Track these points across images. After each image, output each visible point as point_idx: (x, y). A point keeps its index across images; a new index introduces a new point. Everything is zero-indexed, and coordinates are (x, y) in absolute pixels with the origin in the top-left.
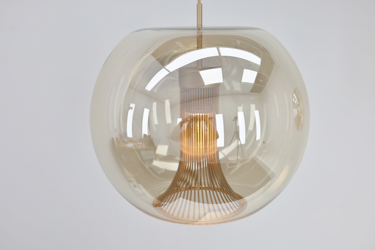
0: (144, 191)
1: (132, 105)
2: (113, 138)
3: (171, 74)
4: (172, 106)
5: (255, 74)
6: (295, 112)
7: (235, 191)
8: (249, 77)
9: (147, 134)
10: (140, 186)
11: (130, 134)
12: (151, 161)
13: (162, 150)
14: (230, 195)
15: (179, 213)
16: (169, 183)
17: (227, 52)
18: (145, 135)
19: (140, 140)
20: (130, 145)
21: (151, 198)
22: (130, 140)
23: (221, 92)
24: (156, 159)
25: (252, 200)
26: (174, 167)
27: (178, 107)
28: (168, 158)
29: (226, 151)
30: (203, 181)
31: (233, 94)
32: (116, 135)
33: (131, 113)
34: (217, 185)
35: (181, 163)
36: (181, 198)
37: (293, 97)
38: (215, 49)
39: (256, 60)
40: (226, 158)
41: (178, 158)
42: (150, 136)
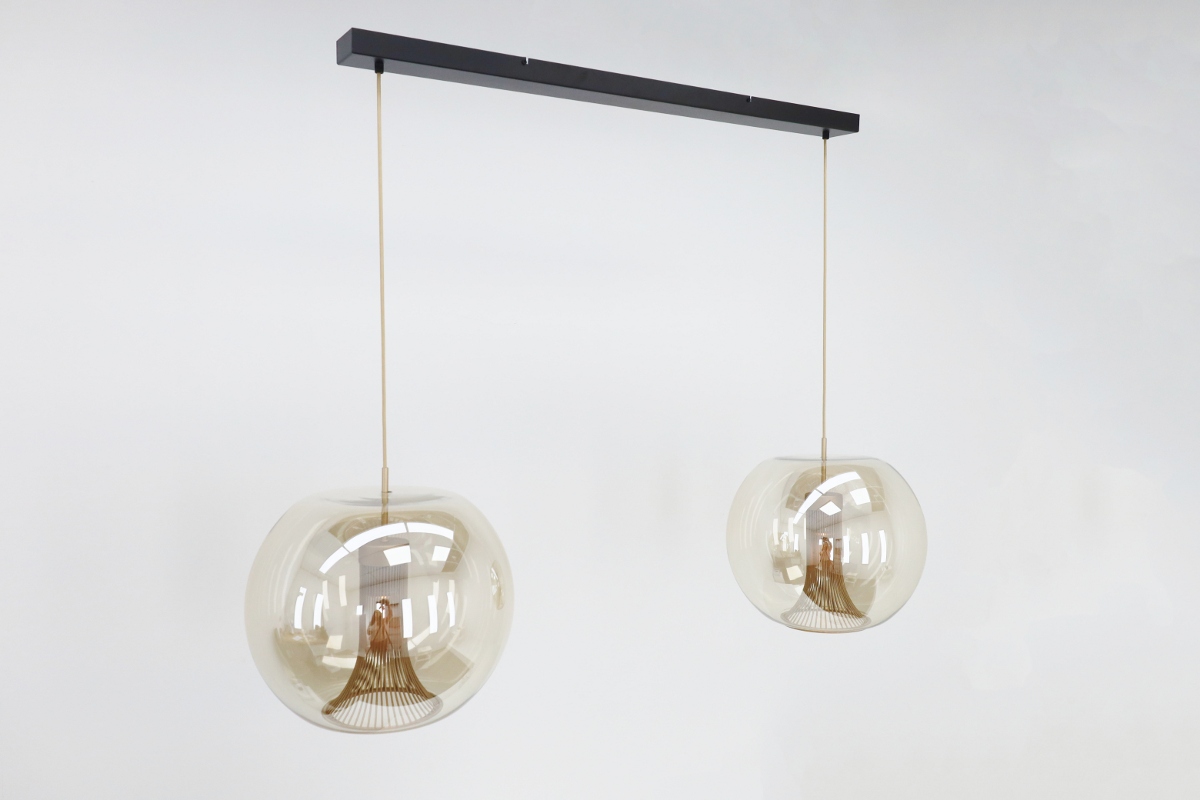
0: (314, 695)
1: (303, 590)
2: (276, 629)
3: (351, 554)
4: (349, 591)
5: (447, 551)
6: (494, 589)
7: (429, 690)
8: (441, 554)
9: (320, 625)
10: (308, 688)
11: (298, 624)
12: (321, 657)
13: (335, 642)
14: (422, 696)
15: (357, 720)
16: (344, 683)
17: (415, 527)
18: (317, 626)
19: (311, 632)
20: (297, 638)
21: (322, 703)
22: (298, 632)
23: (410, 573)
24: (329, 655)
25: (448, 698)
26: (350, 663)
27: (357, 593)
28: (344, 653)
29: (418, 640)
30: (387, 679)
31: (431, 574)
32: (280, 625)
33: (300, 601)
34: (402, 682)
35: (360, 659)
36: (360, 702)
37: (491, 572)
38: (402, 525)
39: (449, 534)
40: (415, 650)
41: (356, 654)
42: (323, 628)
